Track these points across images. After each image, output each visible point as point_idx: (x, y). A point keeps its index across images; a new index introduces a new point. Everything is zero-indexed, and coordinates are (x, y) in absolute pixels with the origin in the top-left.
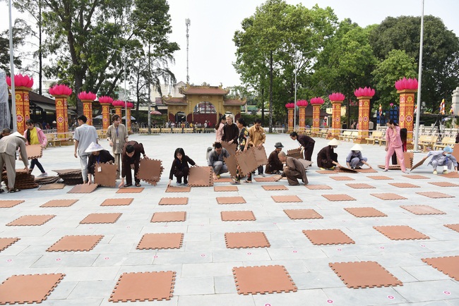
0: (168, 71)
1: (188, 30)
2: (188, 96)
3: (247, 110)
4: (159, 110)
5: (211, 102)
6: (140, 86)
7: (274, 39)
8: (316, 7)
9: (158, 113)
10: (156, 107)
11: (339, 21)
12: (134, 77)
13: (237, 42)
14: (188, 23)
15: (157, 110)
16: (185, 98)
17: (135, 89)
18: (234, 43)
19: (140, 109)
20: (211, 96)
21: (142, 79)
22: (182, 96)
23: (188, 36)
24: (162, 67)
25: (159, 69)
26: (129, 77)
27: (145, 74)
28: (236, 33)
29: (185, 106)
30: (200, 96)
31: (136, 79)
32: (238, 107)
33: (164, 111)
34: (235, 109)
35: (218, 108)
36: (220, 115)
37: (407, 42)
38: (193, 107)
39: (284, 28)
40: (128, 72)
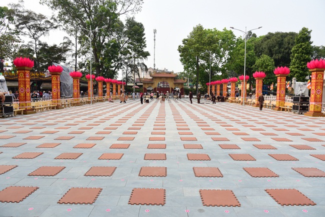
0: (143, 64)
1: (155, 36)
2: (154, 78)
3: (188, 86)
4: (138, 86)
5: (167, 81)
6: (128, 72)
7: (198, 50)
8: (225, 29)
9: (137, 87)
10: (136, 84)
11: (237, 38)
12: (125, 67)
13: (180, 51)
14: (155, 32)
15: (136, 85)
16: (152, 79)
17: (125, 74)
18: (178, 51)
19: (128, 84)
20: (167, 78)
21: (130, 68)
22: (151, 78)
23: (155, 40)
24: (140, 62)
25: (138, 63)
26: (122, 67)
27: (130, 66)
28: (179, 46)
29: (152, 84)
30: (160, 78)
31: (126, 68)
32: (182, 84)
33: (141, 86)
34: (180, 85)
35: (171, 84)
36: (172, 89)
37: (276, 48)
38: (157, 84)
39: (204, 44)
40: (121, 64)
